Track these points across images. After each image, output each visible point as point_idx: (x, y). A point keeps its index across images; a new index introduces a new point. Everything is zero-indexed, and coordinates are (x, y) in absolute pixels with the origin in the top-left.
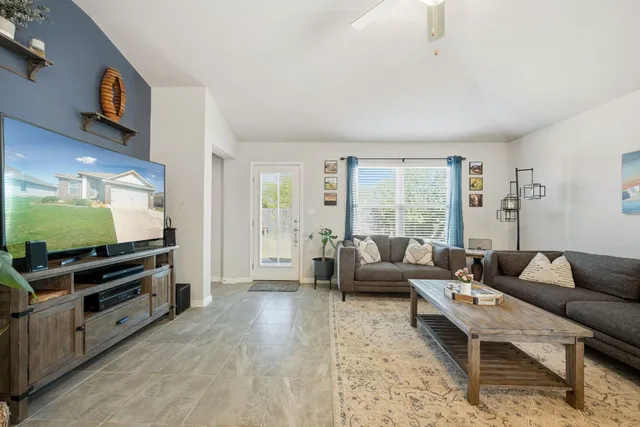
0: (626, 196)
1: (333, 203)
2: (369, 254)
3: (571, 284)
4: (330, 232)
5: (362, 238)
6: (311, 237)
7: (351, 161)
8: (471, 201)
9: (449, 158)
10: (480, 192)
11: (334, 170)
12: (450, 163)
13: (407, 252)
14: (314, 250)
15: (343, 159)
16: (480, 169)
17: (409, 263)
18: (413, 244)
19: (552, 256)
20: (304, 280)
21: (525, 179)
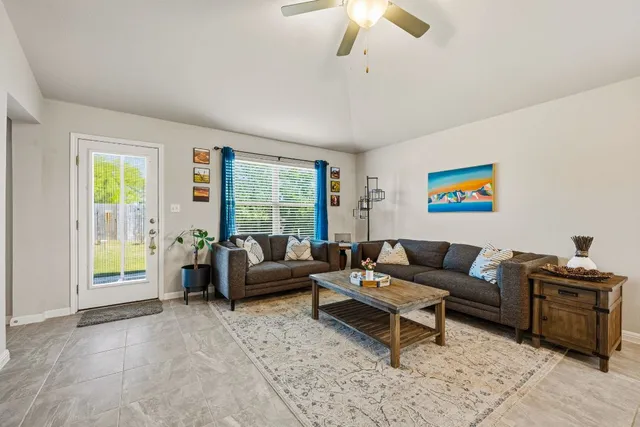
0: (430, 201)
1: (206, 199)
2: (254, 254)
3: (407, 263)
4: (206, 234)
5: (244, 238)
6: (180, 240)
7: (227, 153)
8: (332, 200)
9: (316, 162)
10: (337, 194)
11: (206, 161)
12: (317, 167)
13: (288, 249)
14: (180, 256)
15: (216, 148)
16: (338, 173)
17: (291, 260)
18: (292, 242)
19: (393, 243)
20: (164, 296)
21: (373, 185)
